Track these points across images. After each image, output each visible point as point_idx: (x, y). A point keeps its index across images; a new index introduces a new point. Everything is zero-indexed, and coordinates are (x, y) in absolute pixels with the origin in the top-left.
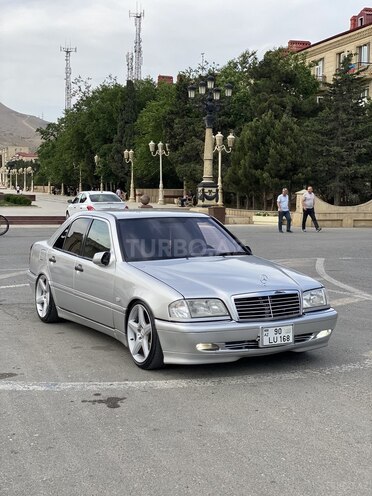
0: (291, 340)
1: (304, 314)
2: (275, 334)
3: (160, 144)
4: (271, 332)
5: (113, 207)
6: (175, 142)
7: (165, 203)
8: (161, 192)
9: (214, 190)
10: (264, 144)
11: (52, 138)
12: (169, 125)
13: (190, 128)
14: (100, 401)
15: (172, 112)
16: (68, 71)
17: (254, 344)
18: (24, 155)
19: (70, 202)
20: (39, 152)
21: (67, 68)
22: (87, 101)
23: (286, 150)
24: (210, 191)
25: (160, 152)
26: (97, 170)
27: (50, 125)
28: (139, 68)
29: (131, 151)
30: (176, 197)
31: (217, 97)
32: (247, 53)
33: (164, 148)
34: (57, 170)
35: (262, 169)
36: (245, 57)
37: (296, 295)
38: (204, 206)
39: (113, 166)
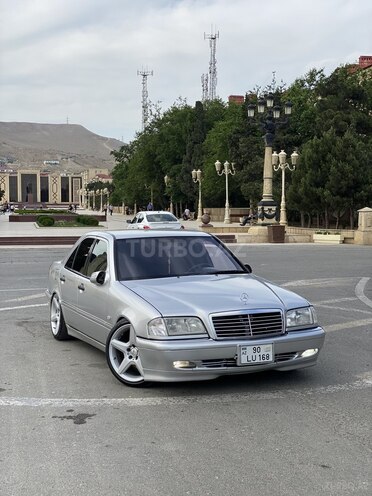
0: (271, 359)
1: (286, 333)
2: (255, 353)
3: (226, 163)
4: (250, 350)
5: (168, 226)
6: (241, 161)
7: (231, 222)
8: (227, 211)
9: (274, 208)
10: (325, 161)
11: (125, 160)
12: (235, 144)
13: (255, 146)
14: (70, 417)
15: (238, 132)
16: (145, 94)
17: (232, 362)
18: (104, 177)
19: (129, 222)
20: (113, 174)
21: (143, 92)
22: (158, 123)
23: (347, 167)
24: (270, 210)
25: (226, 171)
26: (167, 190)
27: (124, 148)
28: (213, 88)
29: (199, 171)
30: (241, 216)
31: (277, 115)
32: (314, 70)
33: (230, 167)
34: (129, 191)
35: (323, 187)
36: (312, 75)
37: (279, 313)
38: (263, 225)
39: (182, 187)
